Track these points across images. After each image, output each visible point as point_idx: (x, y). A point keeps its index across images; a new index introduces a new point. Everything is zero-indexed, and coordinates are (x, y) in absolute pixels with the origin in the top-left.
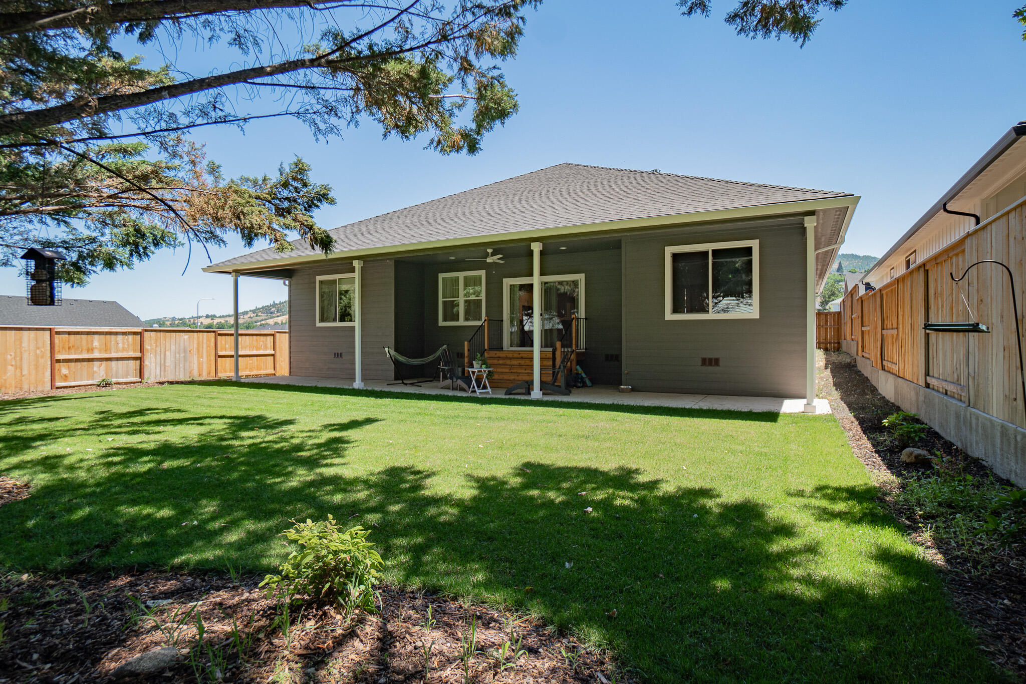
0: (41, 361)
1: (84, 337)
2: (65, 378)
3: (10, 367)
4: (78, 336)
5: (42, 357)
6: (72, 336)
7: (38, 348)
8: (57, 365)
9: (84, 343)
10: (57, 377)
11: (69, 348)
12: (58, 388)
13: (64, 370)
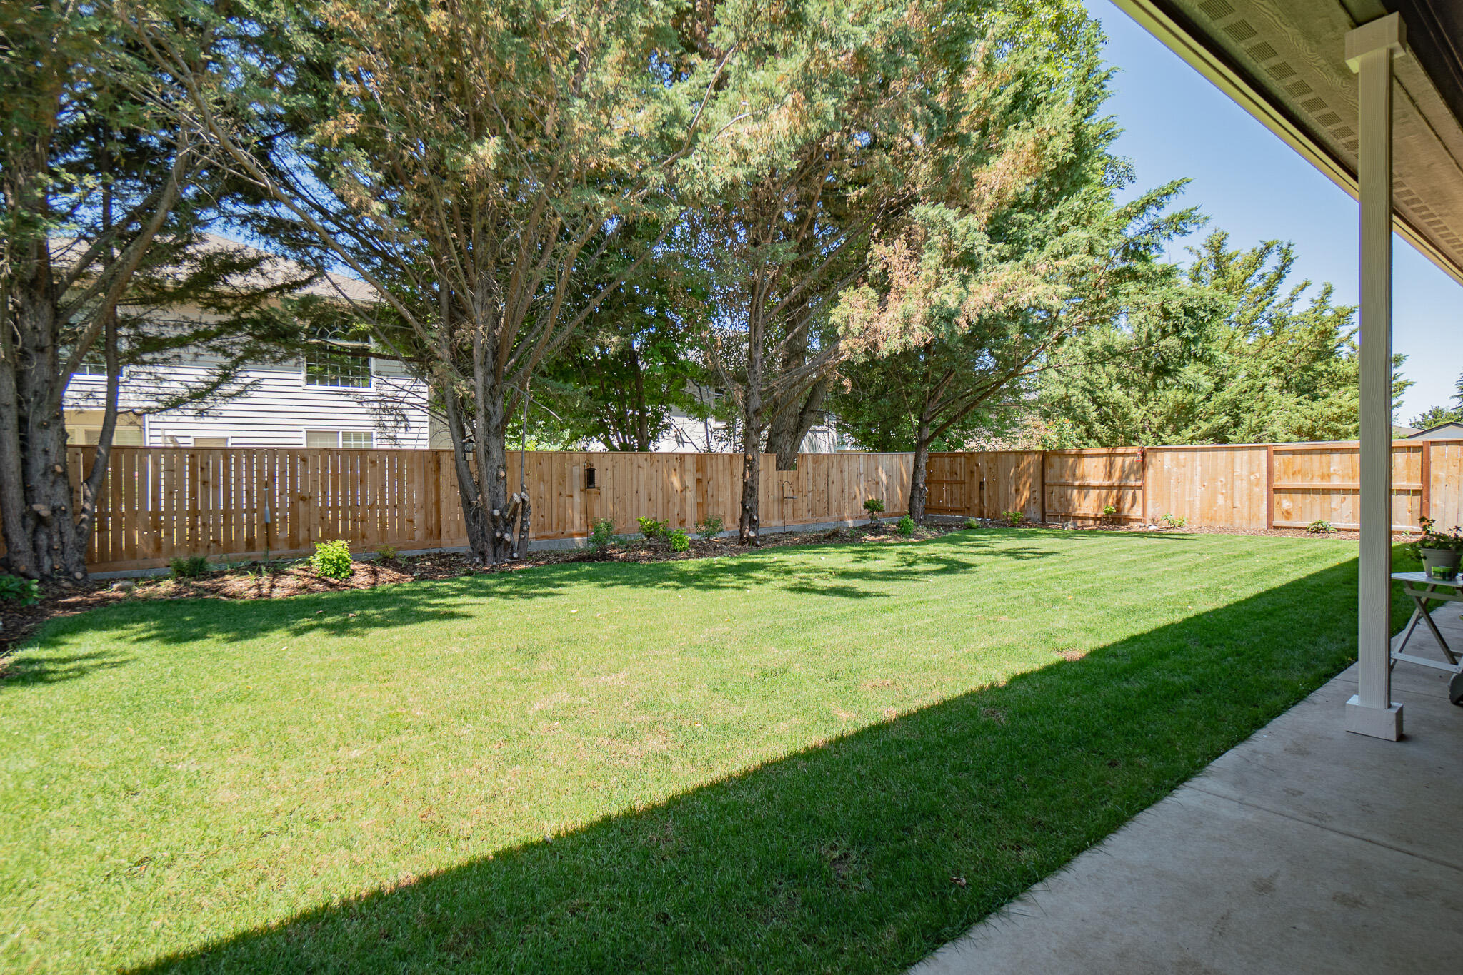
0: (1256, 490)
1: (1316, 457)
2: (1288, 514)
3: (1220, 497)
4: (1307, 457)
5: (1257, 485)
6: (1299, 456)
7: (1252, 473)
8: (1276, 496)
9: (1316, 465)
10: (1276, 513)
11: (1294, 474)
12: (1275, 528)
13: (1286, 503)
